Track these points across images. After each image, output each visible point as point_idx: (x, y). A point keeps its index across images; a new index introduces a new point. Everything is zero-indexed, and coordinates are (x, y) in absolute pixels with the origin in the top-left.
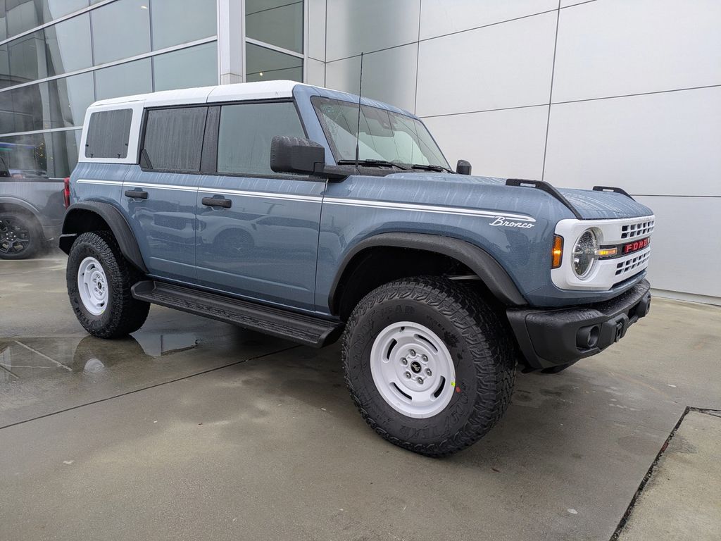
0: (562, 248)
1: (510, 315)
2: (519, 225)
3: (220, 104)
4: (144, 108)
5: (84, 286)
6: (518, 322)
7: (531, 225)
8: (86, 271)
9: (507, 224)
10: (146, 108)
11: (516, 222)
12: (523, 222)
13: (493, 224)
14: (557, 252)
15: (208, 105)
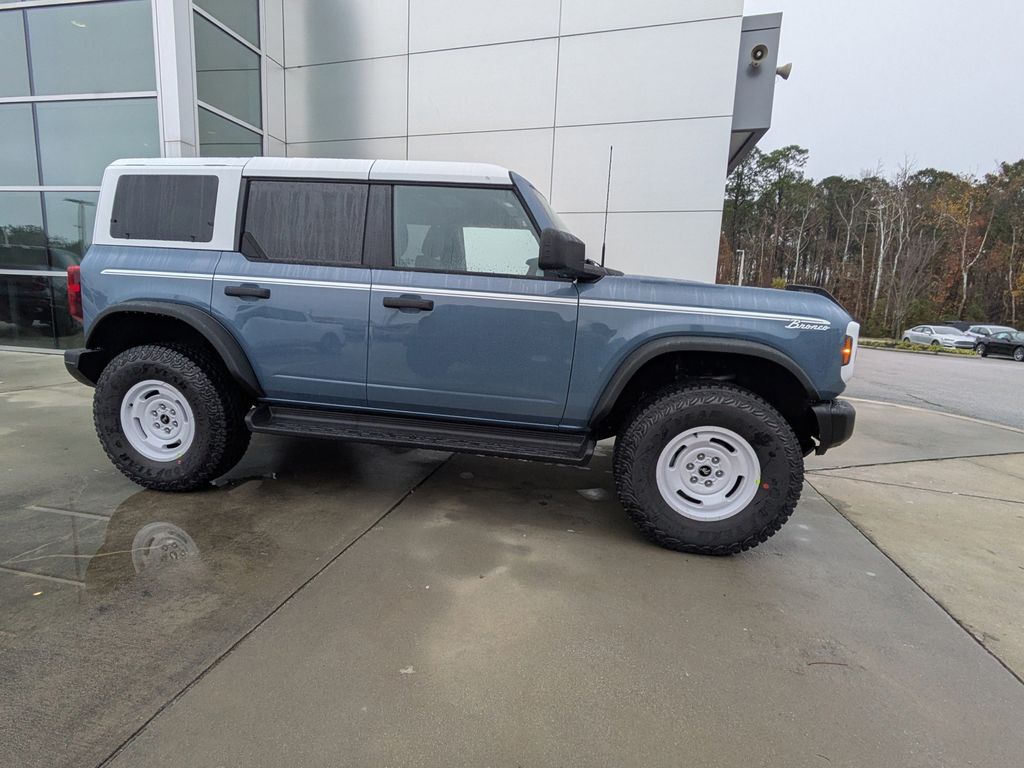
0: (851, 348)
1: (816, 409)
2: (815, 327)
3: (392, 184)
4: (243, 177)
5: (133, 422)
6: (825, 416)
7: (827, 328)
8: (138, 401)
9: (803, 327)
10: (248, 177)
11: (812, 324)
12: (819, 325)
13: (789, 327)
14: (847, 351)
15: (370, 183)
